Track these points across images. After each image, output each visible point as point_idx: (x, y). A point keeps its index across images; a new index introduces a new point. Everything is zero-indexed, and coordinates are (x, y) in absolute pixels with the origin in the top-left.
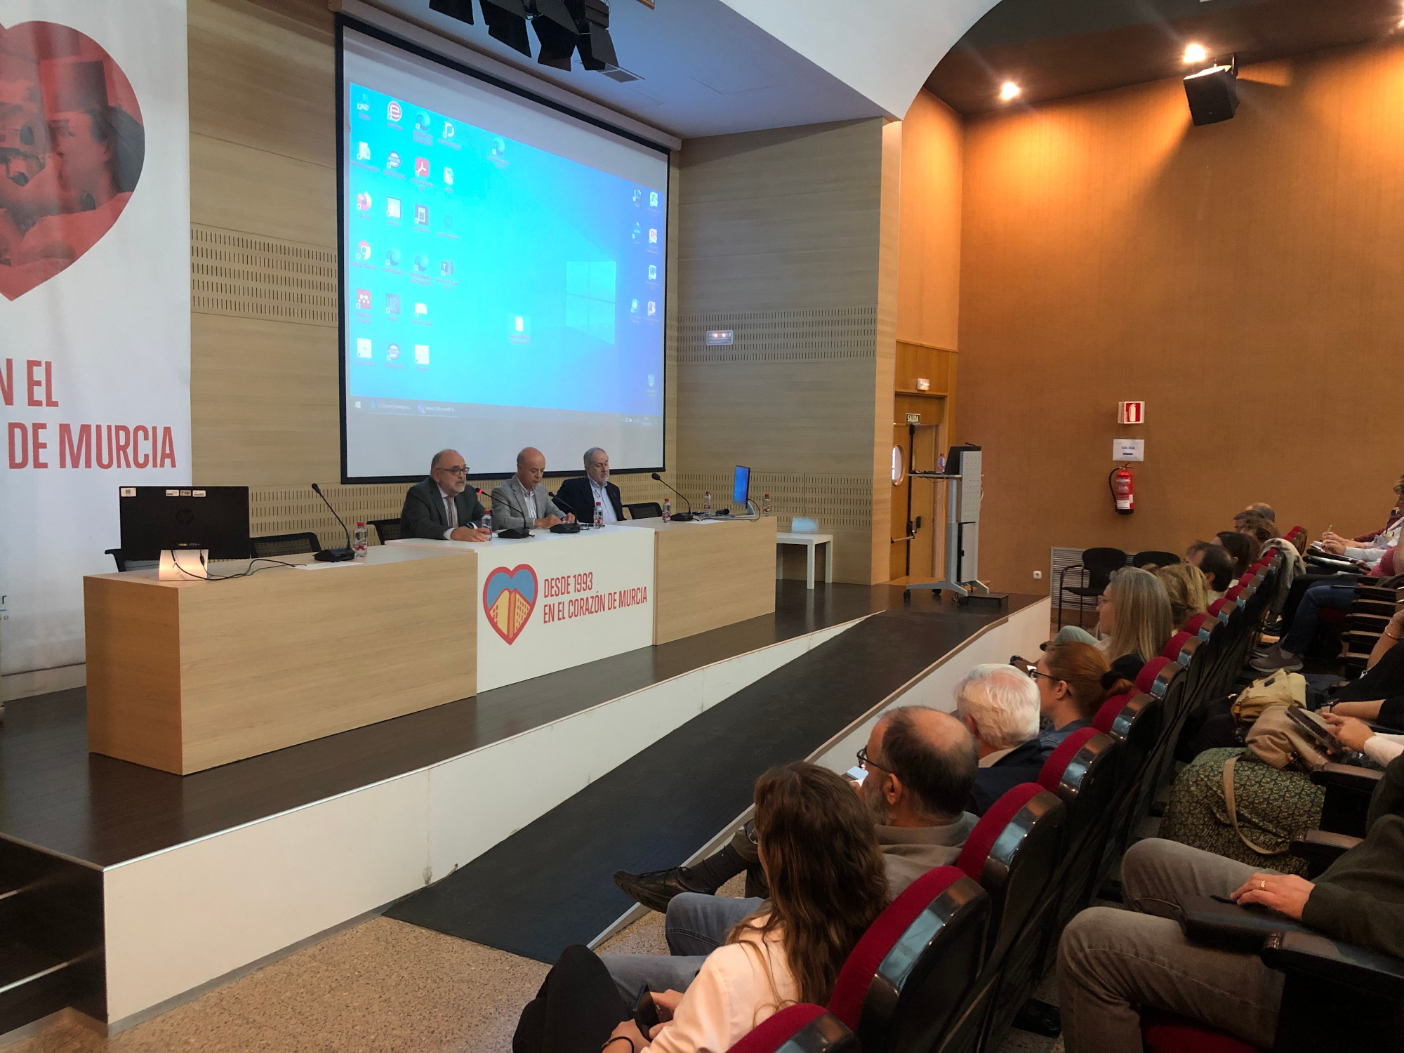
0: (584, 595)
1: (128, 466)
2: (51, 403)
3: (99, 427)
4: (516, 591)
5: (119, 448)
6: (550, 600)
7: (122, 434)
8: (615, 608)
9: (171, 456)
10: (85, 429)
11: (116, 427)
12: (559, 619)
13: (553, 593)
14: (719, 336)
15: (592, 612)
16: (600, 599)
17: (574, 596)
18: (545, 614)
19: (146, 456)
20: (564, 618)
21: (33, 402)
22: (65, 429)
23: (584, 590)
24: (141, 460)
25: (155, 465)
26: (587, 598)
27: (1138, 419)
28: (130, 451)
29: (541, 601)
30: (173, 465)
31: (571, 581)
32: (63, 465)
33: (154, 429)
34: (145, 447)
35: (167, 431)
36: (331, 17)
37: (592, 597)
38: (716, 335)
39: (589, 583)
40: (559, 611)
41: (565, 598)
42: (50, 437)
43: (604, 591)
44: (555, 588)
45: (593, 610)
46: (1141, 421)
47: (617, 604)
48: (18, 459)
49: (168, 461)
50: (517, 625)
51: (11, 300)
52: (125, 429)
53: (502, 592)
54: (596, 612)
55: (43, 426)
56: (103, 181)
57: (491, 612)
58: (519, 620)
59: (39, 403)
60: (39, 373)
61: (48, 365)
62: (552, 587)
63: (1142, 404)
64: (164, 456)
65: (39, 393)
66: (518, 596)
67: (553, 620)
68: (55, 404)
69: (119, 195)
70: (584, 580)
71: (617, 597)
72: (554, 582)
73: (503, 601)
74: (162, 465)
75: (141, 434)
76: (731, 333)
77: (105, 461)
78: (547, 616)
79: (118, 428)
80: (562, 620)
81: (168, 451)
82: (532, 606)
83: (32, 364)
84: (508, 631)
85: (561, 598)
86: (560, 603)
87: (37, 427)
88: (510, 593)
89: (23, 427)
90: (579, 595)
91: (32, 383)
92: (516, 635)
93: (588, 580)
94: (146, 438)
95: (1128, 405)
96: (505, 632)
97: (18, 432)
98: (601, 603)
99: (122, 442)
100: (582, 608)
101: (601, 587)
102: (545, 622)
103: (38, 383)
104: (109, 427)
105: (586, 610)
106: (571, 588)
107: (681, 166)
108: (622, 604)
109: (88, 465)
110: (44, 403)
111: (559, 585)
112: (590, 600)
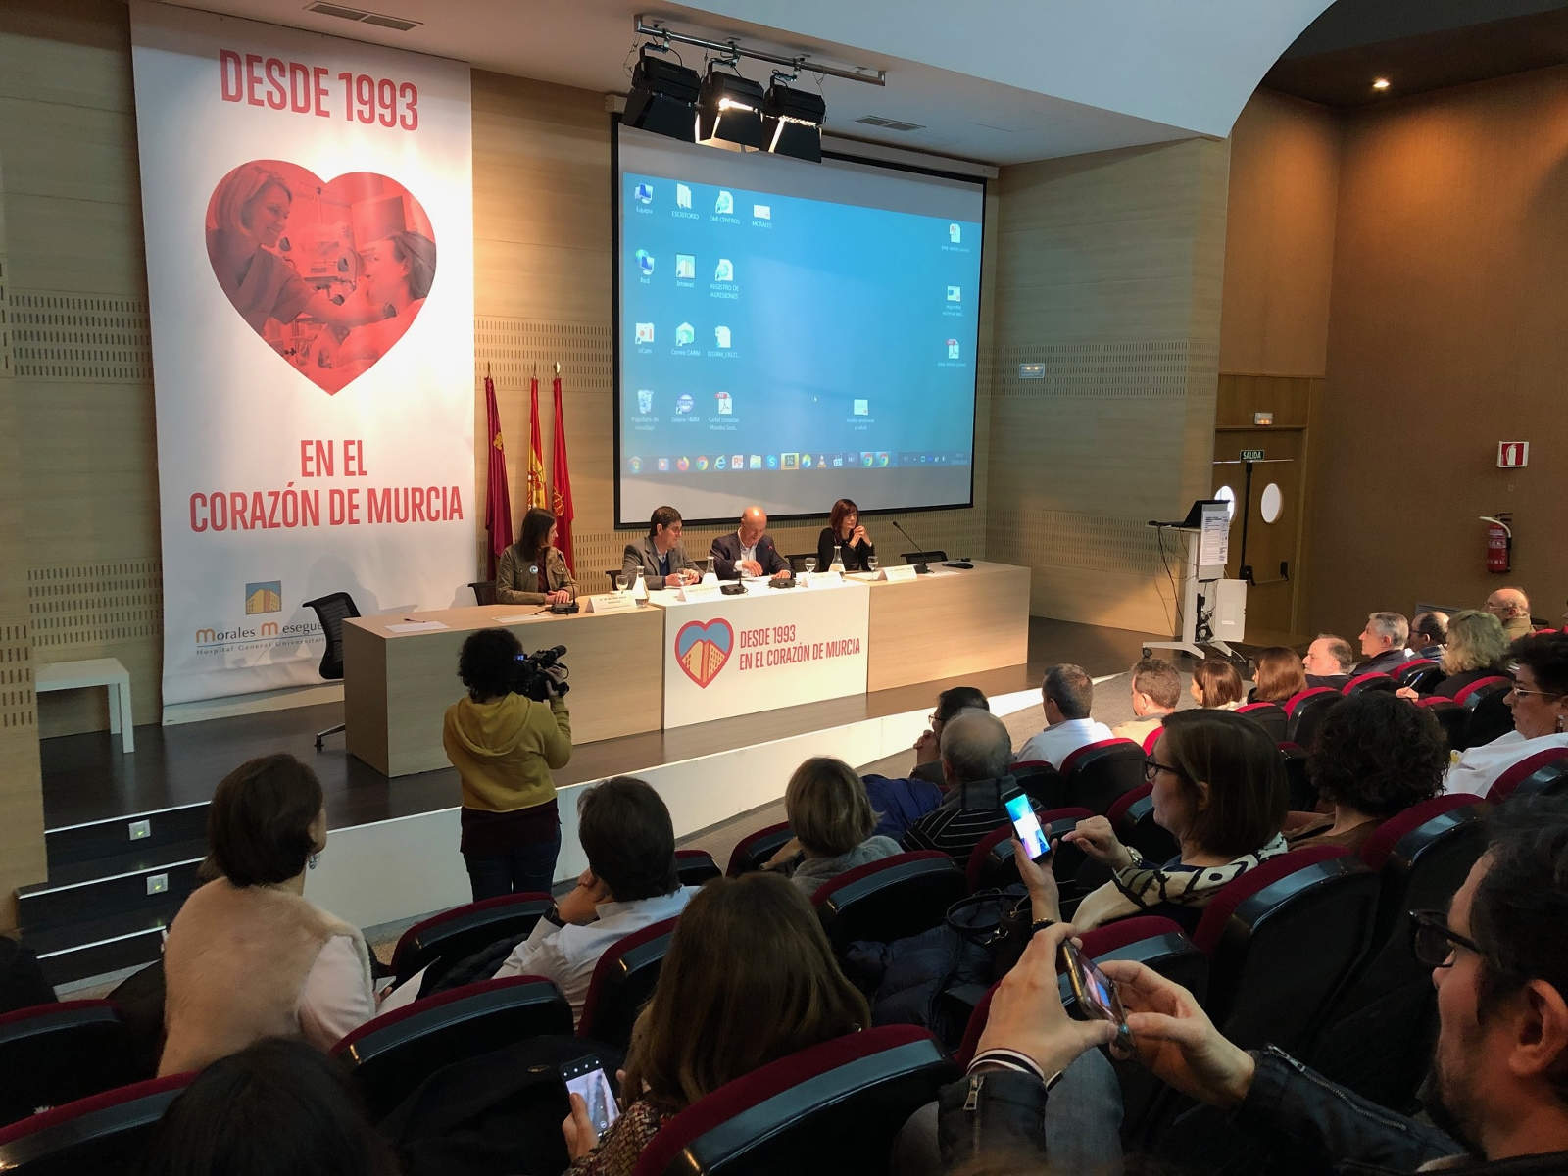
0: (785, 645)
1: (423, 519)
2: (362, 473)
3: (397, 490)
4: (710, 642)
5: (414, 505)
6: (747, 650)
7: (418, 494)
8: (821, 657)
9: (459, 510)
10: (387, 492)
11: (413, 489)
12: (757, 667)
13: (750, 643)
14: (1032, 369)
15: (794, 661)
16: (806, 649)
17: (773, 646)
18: (742, 662)
19: (438, 511)
20: (762, 666)
21: (348, 473)
22: (372, 493)
23: (785, 641)
24: (433, 515)
25: (445, 519)
26: (789, 649)
27: (1519, 460)
28: (424, 508)
29: (737, 651)
30: (461, 517)
31: (771, 633)
32: (371, 521)
33: (444, 489)
34: (437, 504)
35: (455, 490)
36: (608, 118)
37: (795, 648)
38: (1028, 368)
39: (791, 635)
40: (757, 660)
41: (764, 648)
42: (361, 499)
43: (810, 642)
44: (753, 639)
45: (796, 659)
46: (1525, 464)
47: (823, 654)
48: (337, 518)
49: (456, 515)
50: (711, 672)
51: (332, 394)
52: (421, 491)
53: (694, 644)
54: (799, 661)
55: (356, 491)
56: (404, 291)
57: (684, 660)
58: (713, 668)
59: (353, 474)
60: (353, 450)
61: (360, 442)
62: (749, 639)
63: (1526, 445)
64: (453, 510)
65: (353, 466)
66: (712, 646)
67: (750, 667)
68: (365, 473)
69: (415, 302)
70: (785, 633)
71: (824, 647)
72: (751, 634)
73: (697, 650)
74: (451, 518)
75: (433, 494)
76: (1043, 366)
77: (402, 517)
78: (744, 665)
79: (414, 490)
80: (760, 668)
81: (456, 506)
82: (727, 655)
83: (348, 443)
84: (702, 676)
85: (759, 648)
86: (758, 653)
87: (352, 492)
88: (704, 644)
89: (340, 493)
90: (779, 646)
91: (348, 458)
92: (709, 680)
93: (790, 632)
94: (437, 497)
95: (1505, 447)
96: (699, 677)
97: (337, 497)
98: (804, 653)
99: (418, 501)
100: (782, 657)
101: (803, 638)
102: (741, 669)
103: (353, 458)
104: (406, 490)
105: (788, 659)
106: (771, 639)
107: (1000, 193)
108: (830, 653)
109: (389, 521)
110: (357, 473)
111: (757, 637)
112: (792, 650)
